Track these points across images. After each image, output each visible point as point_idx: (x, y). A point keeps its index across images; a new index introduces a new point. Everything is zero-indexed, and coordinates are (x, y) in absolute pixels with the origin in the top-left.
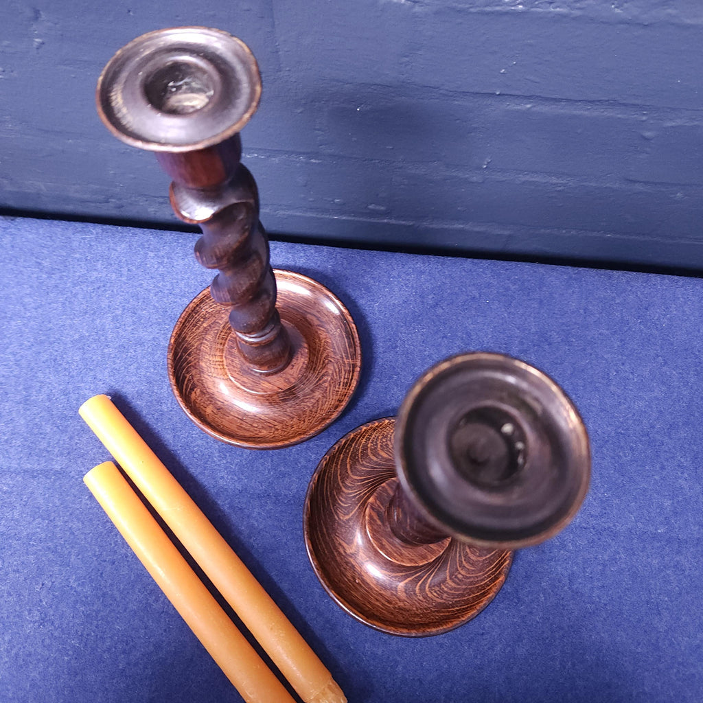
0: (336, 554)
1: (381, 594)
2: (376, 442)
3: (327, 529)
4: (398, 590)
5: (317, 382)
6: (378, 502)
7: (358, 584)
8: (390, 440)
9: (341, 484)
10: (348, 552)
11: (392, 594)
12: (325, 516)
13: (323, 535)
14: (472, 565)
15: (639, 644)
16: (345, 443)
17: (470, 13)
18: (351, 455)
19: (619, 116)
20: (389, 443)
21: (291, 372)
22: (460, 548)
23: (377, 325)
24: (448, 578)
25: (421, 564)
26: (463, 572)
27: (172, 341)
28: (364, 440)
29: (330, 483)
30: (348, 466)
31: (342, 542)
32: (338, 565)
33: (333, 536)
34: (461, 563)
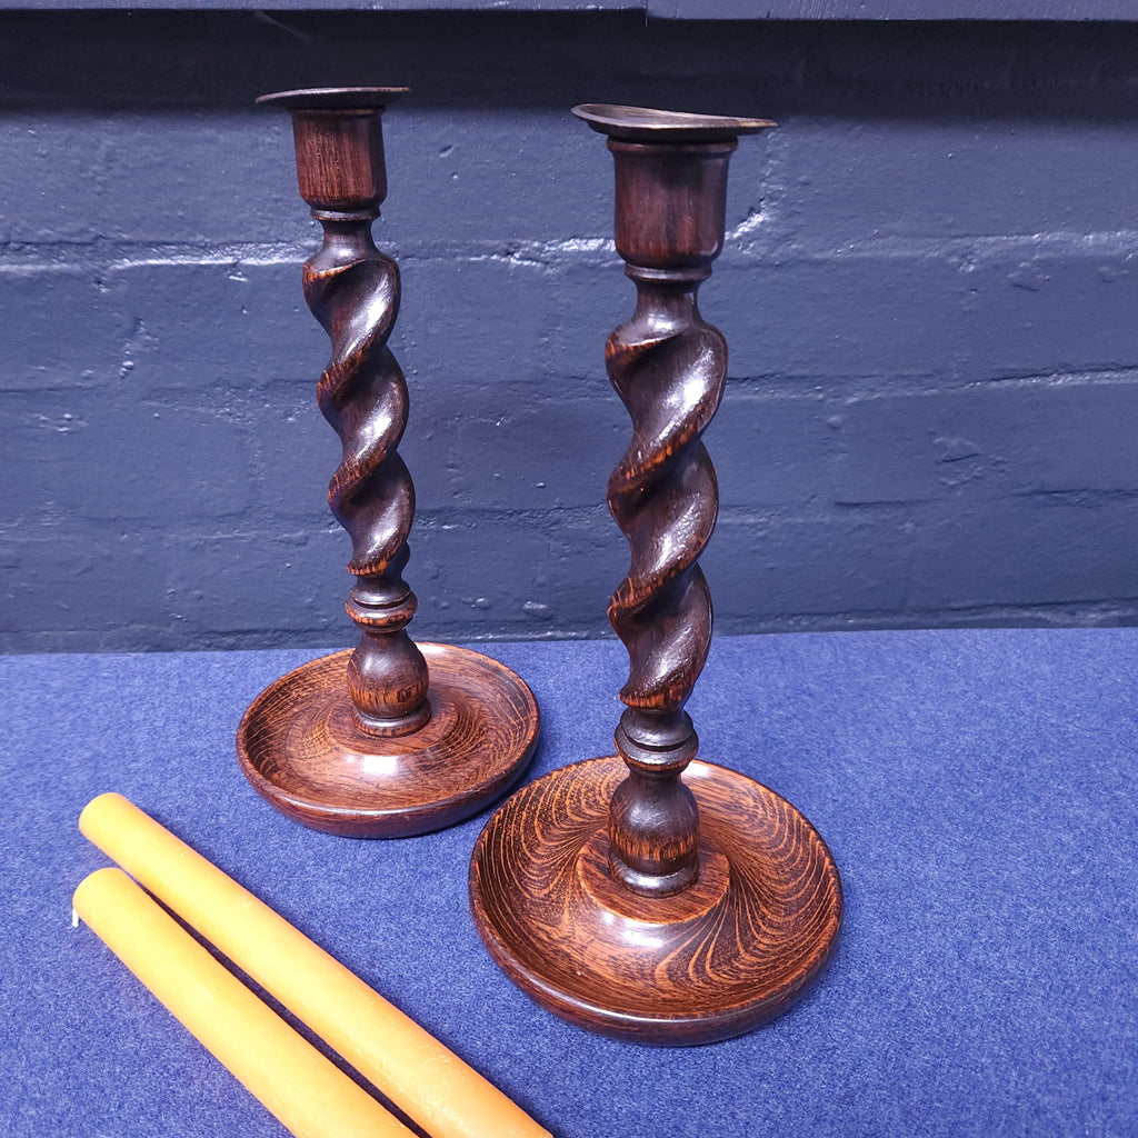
0: (533, 939)
1: (627, 987)
2: (578, 798)
3: (513, 909)
4: (657, 977)
5: (473, 749)
6: (594, 852)
7: (582, 976)
8: (600, 795)
9: (529, 855)
10: (555, 937)
11: (647, 985)
12: (508, 892)
13: (506, 914)
14: (779, 928)
15: (1124, 1025)
16: (528, 794)
17: (604, 269)
18: (540, 815)
19: (793, 396)
20: (598, 798)
21: (431, 731)
22: (750, 905)
23: (554, 701)
24: (742, 951)
25: (686, 920)
26: (766, 941)
27: (246, 717)
28: (558, 794)
29: (510, 851)
30: (537, 831)
31: (541, 925)
32: (541, 953)
33: (525, 918)
34: (758, 929)
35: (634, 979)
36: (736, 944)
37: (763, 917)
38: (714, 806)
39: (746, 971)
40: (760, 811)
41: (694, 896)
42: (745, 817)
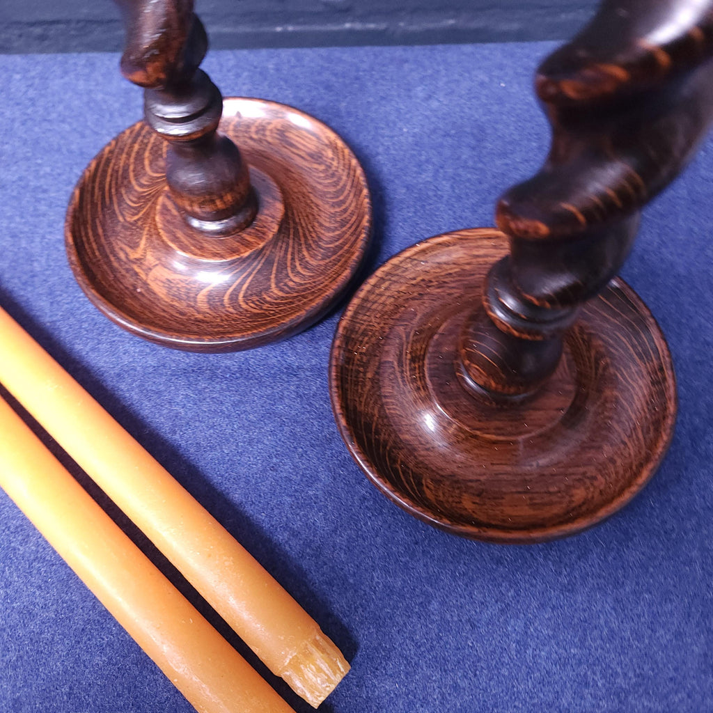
0: (112, 259)
1: (172, 306)
3: (104, 231)
4: (198, 300)
7: (140, 293)
9: (134, 182)
10: (131, 257)
11: (189, 306)
12: (104, 216)
13: (96, 235)
14: (310, 270)
18: (152, 148)
22: (293, 248)
24: (273, 286)
25: (229, 259)
26: (297, 280)
29: (117, 179)
30: (147, 162)
31: (124, 246)
32: (113, 270)
33: (112, 239)
34: (294, 268)
35: (180, 299)
36: (269, 279)
37: (302, 259)
38: (301, 153)
39: (270, 303)
40: (335, 163)
41: (243, 239)
42: (322, 168)
